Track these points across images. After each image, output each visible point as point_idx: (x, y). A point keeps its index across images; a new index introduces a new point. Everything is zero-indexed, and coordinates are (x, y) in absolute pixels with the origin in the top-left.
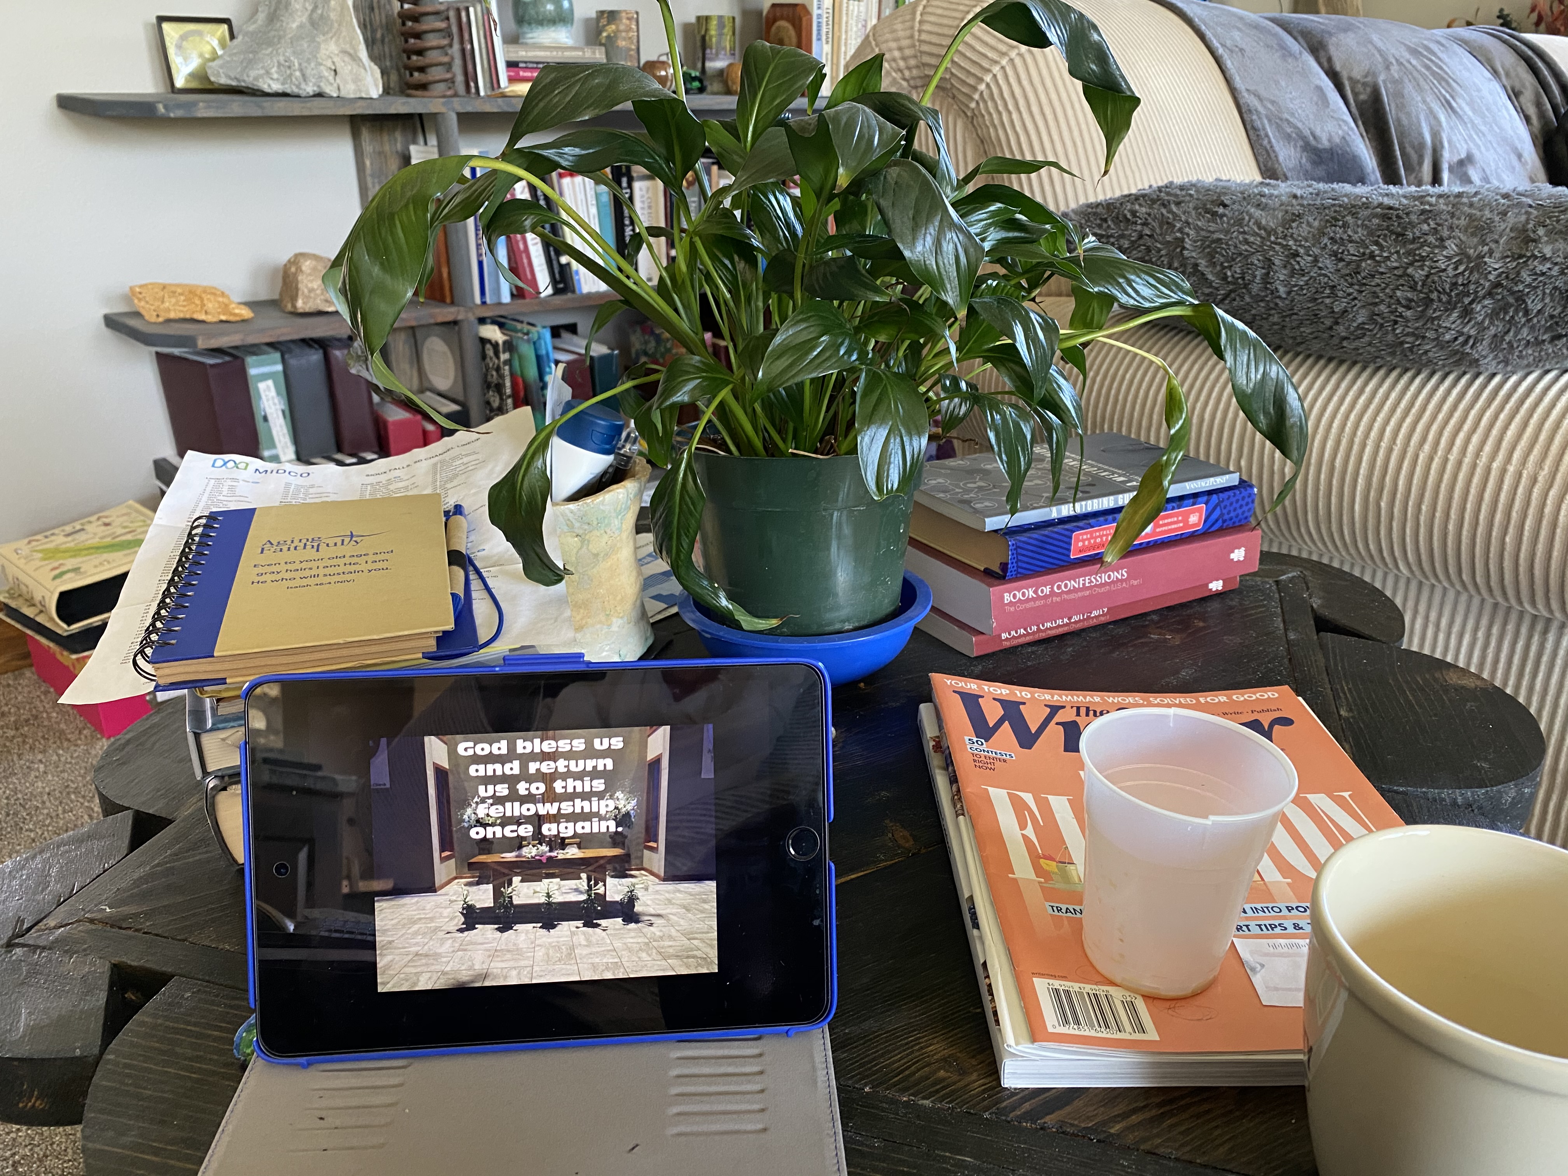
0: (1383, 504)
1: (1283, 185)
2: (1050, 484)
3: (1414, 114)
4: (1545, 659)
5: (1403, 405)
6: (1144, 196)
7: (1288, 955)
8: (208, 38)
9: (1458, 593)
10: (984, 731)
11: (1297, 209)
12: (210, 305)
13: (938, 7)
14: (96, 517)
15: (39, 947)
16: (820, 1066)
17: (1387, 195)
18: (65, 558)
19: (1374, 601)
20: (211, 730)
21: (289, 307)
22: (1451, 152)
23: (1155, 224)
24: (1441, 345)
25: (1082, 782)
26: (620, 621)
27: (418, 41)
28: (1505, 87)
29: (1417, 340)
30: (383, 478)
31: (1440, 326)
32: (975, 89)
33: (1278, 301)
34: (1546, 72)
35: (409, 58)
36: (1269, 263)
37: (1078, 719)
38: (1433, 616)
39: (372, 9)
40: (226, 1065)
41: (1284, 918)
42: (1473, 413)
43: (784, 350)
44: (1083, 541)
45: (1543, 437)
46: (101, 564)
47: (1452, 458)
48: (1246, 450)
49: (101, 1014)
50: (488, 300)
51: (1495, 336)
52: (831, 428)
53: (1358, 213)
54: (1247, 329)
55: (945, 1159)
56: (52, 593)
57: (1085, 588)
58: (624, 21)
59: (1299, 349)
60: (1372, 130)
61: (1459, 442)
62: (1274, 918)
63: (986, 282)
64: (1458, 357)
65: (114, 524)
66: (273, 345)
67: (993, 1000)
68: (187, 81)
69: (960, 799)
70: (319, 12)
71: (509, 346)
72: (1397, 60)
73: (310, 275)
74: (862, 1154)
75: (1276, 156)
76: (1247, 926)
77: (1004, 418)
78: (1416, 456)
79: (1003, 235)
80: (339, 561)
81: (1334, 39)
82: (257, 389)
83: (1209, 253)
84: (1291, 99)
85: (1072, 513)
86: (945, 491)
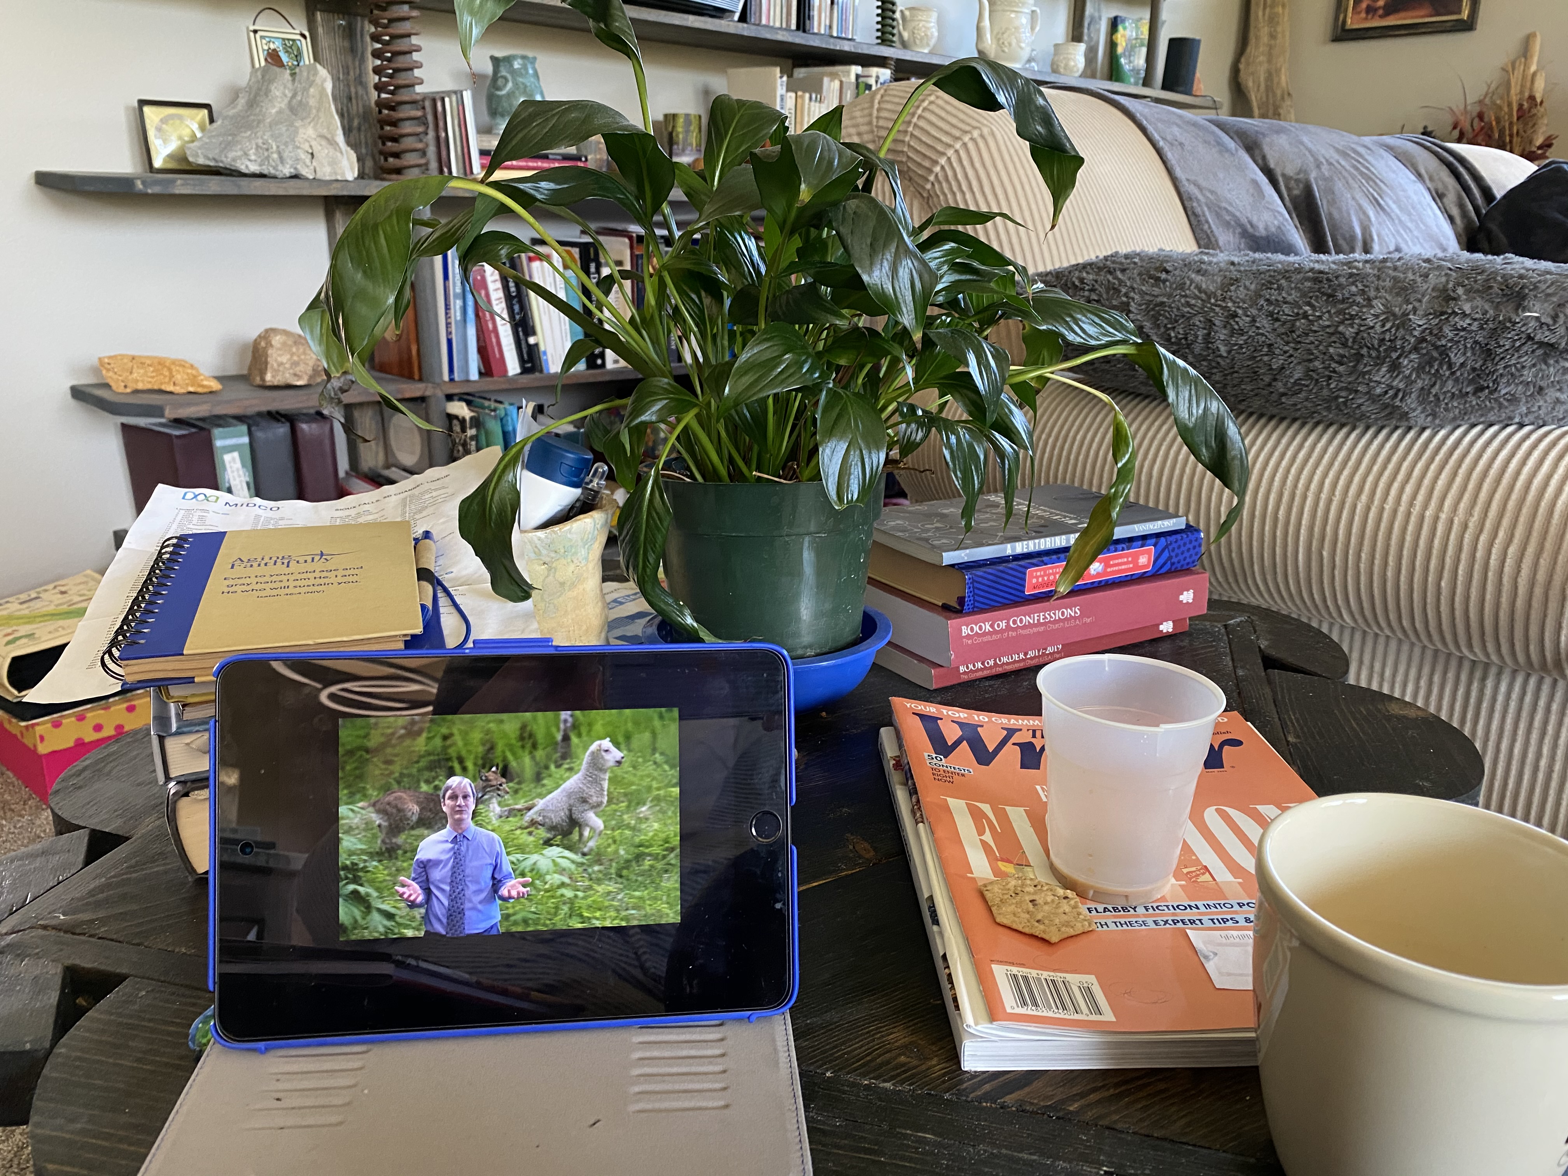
0: (1325, 553)
1: (1222, 254)
3: (1344, 208)
4: (1485, 705)
5: (1340, 458)
6: (1091, 265)
7: (1238, 944)
8: (188, 122)
9: (1400, 641)
10: (943, 748)
11: (1235, 275)
12: (179, 377)
13: (895, 96)
14: (51, 586)
16: (782, 1049)
17: (1318, 262)
18: (19, 625)
19: (1318, 642)
20: (178, 733)
21: (258, 380)
22: (1380, 244)
23: (1102, 290)
24: (1374, 399)
25: (1038, 794)
27: (394, 128)
28: (1429, 189)
29: (1350, 394)
30: (353, 512)
31: (1370, 380)
32: (930, 171)
33: (1219, 359)
34: (1467, 177)
35: (384, 144)
36: (1210, 324)
37: (1033, 740)
38: (1377, 666)
39: (350, 99)
40: (182, 1058)
41: (1236, 912)
42: (1406, 464)
43: (749, 367)
44: (1037, 577)
45: (1471, 486)
46: (56, 630)
47: (1388, 507)
49: (53, 1011)
50: (456, 377)
51: (1422, 389)
52: (793, 454)
53: (1291, 277)
54: (1188, 366)
55: (906, 1137)
57: (1040, 624)
61: (1393, 492)
62: (1225, 913)
64: (1389, 410)
65: (70, 592)
66: (240, 419)
67: (953, 988)
68: (165, 161)
69: (919, 808)
70: (299, 98)
71: (476, 422)
72: (1327, 160)
73: (279, 349)
74: (824, 1132)
75: (1216, 241)
76: (1200, 920)
77: (958, 439)
78: (1354, 506)
79: (956, 277)
80: (309, 575)
81: (1267, 139)
82: (223, 462)
83: (1153, 316)
84: (1229, 190)
85: (1025, 551)
86: (904, 531)
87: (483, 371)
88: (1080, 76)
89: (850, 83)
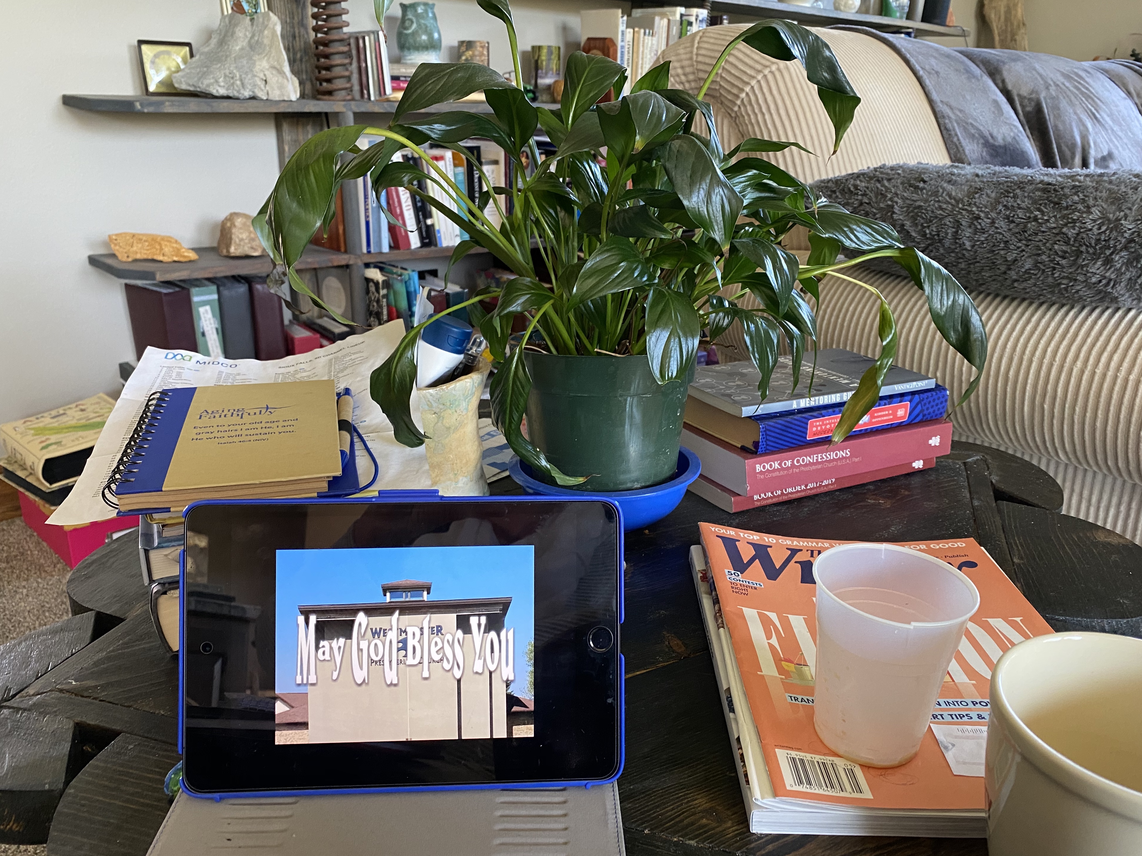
0: (1046, 406)
1: (968, 167)
2: (791, 384)
3: (1068, 121)
5: (1060, 331)
6: (863, 174)
7: (973, 738)
8: (174, 56)
9: (1105, 476)
10: (740, 566)
11: (979, 185)
12: (166, 250)
13: (711, 37)
14: (74, 405)
15: (20, 709)
16: (610, 811)
17: (1047, 175)
18: (51, 434)
19: (1038, 479)
20: (158, 547)
21: (225, 252)
22: (1096, 151)
23: (872, 195)
24: (1089, 286)
25: (814, 604)
26: (465, 479)
27: (327, 60)
28: (1136, 104)
29: (1070, 282)
30: (292, 369)
31: (1088, 272)
32: (737, 97)
33: (964, 252)
35: (319, 72)
36: (958, 224)
37: (811, 559)
38: (1086, 493)
39: (294, 37)
40: (159, 800)
41: (970, 710)
42: (1114, 338)
43: (593, 272)
44: (817, 426)
46: (77, 439)
47: (1099, 371)
48: (941, 365)
49: (66, 758)
50: (372, 250)
51: (1130, 279)
52: (626, 334)
53: (1024, 187)
54: (941, 267)
56: (40, 460)
57: (818, 463)
58: (479, 48)
59: (981, 289)
60: (1036, 133)
61: (1103, 359)
62: (961, 710)
63: (744, 228)
64: (1102, 295)
65: (88, 410)
66: (211, 280)
67: (744, 766)
68: (157, 87)
69: (721, 616)
70: (256, 38)
71: (387, 284)
72: (1054, 83)
73: (241, 228)
75: (963, 150)
76: (941, 715)
77: (757, 327)
78: (1071, 370)
79: (757, 195)
80: (257, 426)
81: (1007, 66)
82: (198, 312)
83: (912, 216)
84: (975, 109)
85: (808, 405)
86: (712, 388)
87: (392, 245)
88: (857, 12)
89: (675, 21)
